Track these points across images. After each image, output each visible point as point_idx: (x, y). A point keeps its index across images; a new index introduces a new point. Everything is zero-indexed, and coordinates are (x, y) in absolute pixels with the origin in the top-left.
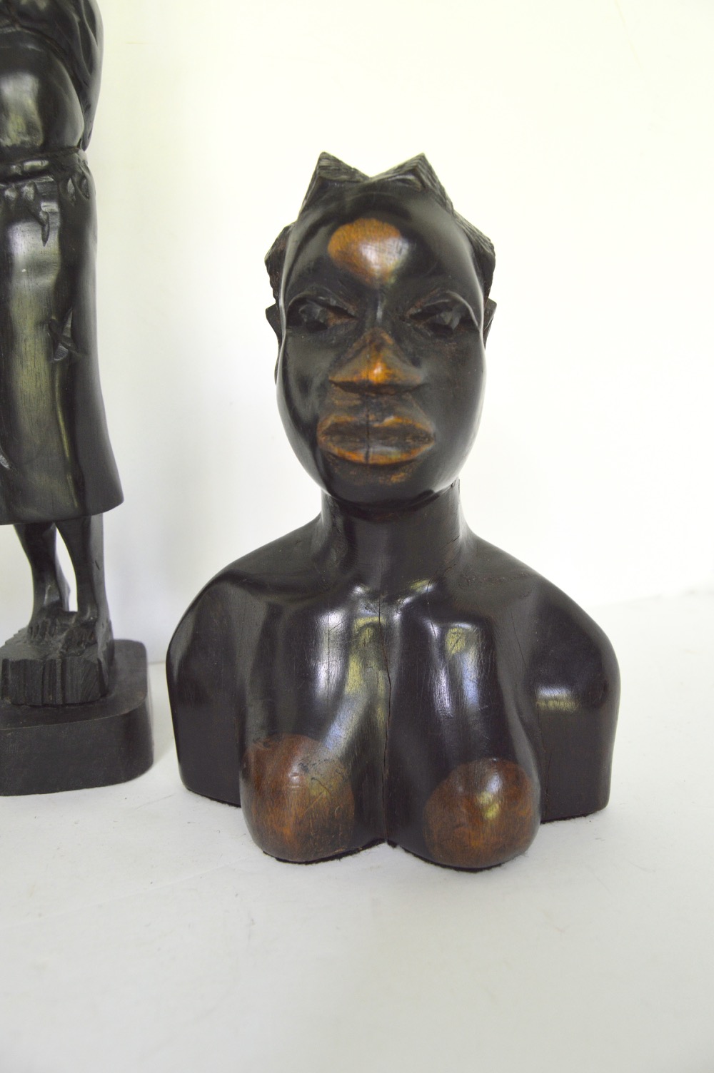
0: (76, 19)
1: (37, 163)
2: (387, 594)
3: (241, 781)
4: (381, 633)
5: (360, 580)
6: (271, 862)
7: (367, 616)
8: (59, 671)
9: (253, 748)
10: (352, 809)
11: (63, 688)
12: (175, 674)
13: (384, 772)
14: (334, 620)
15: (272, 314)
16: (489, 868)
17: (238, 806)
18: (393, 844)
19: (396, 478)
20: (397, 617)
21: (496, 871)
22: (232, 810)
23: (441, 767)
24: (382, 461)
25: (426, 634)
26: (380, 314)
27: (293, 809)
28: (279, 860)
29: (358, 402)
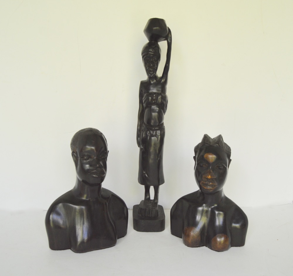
0: (165, 103)
1: (157, 128)
2: (209, 206)
3: (183, 234)
4: (207, 211)
5: (205, 203)
6: (186, 247)
7: (205, 209)
8: (151, 211)
9: (185, 228)
10: (200, 239)
11: (151, 214)
12: (172, 214)
13: (206, 234)
14: (200, 209)
15: (194, 158)
16: (221, 251)
17: (182, 238)
18: (206, 246)
19: (211, 191)
20: (210, 209)
21: (222, 252)
22: (181, 239)
23: (215, 234)
24: (209, 189)
25: (215, 213)
26: (211, 167)
27: (191, 238)
28: (188, 246)
29: (206, 180)
